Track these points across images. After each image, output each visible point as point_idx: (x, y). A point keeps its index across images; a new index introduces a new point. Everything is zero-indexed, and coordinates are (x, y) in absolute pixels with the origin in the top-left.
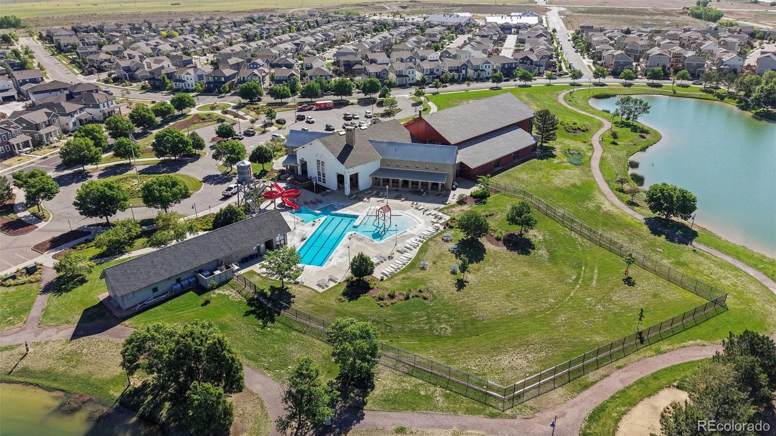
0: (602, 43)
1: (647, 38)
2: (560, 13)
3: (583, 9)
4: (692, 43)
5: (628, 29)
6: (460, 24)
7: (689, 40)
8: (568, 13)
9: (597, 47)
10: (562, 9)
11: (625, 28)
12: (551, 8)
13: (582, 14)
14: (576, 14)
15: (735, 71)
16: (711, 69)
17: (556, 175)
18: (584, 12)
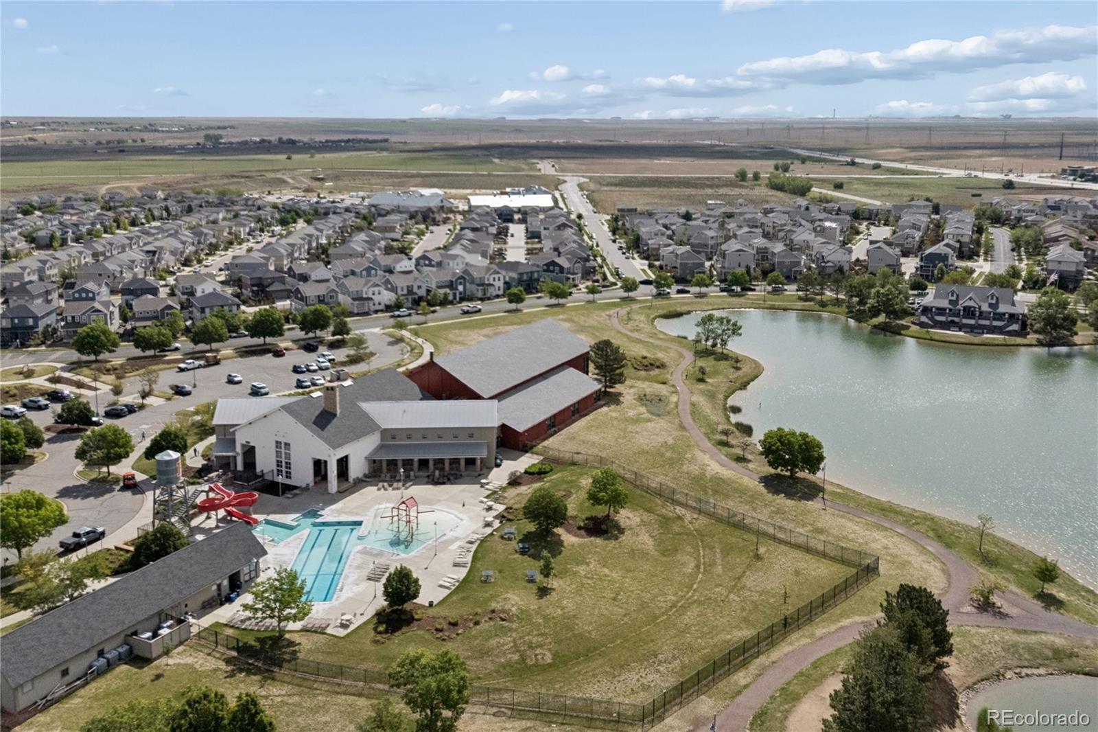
0: (656, 234)
1: (716, 225)
2: (581, 187)
3: (612, 180)
4: (779, 231)
5: (688, 213)
6: (430, 209)
7: (774, 227)
8: (592, 186)
9: (650, 242)
10: (583, 180)
11: (683, 210)
12: (566, 178)
13: (613, 188)
14: (606, 188)
15: (840, 270)
16: (810, 268)
17: (637, 433)
18: (616, 185)
